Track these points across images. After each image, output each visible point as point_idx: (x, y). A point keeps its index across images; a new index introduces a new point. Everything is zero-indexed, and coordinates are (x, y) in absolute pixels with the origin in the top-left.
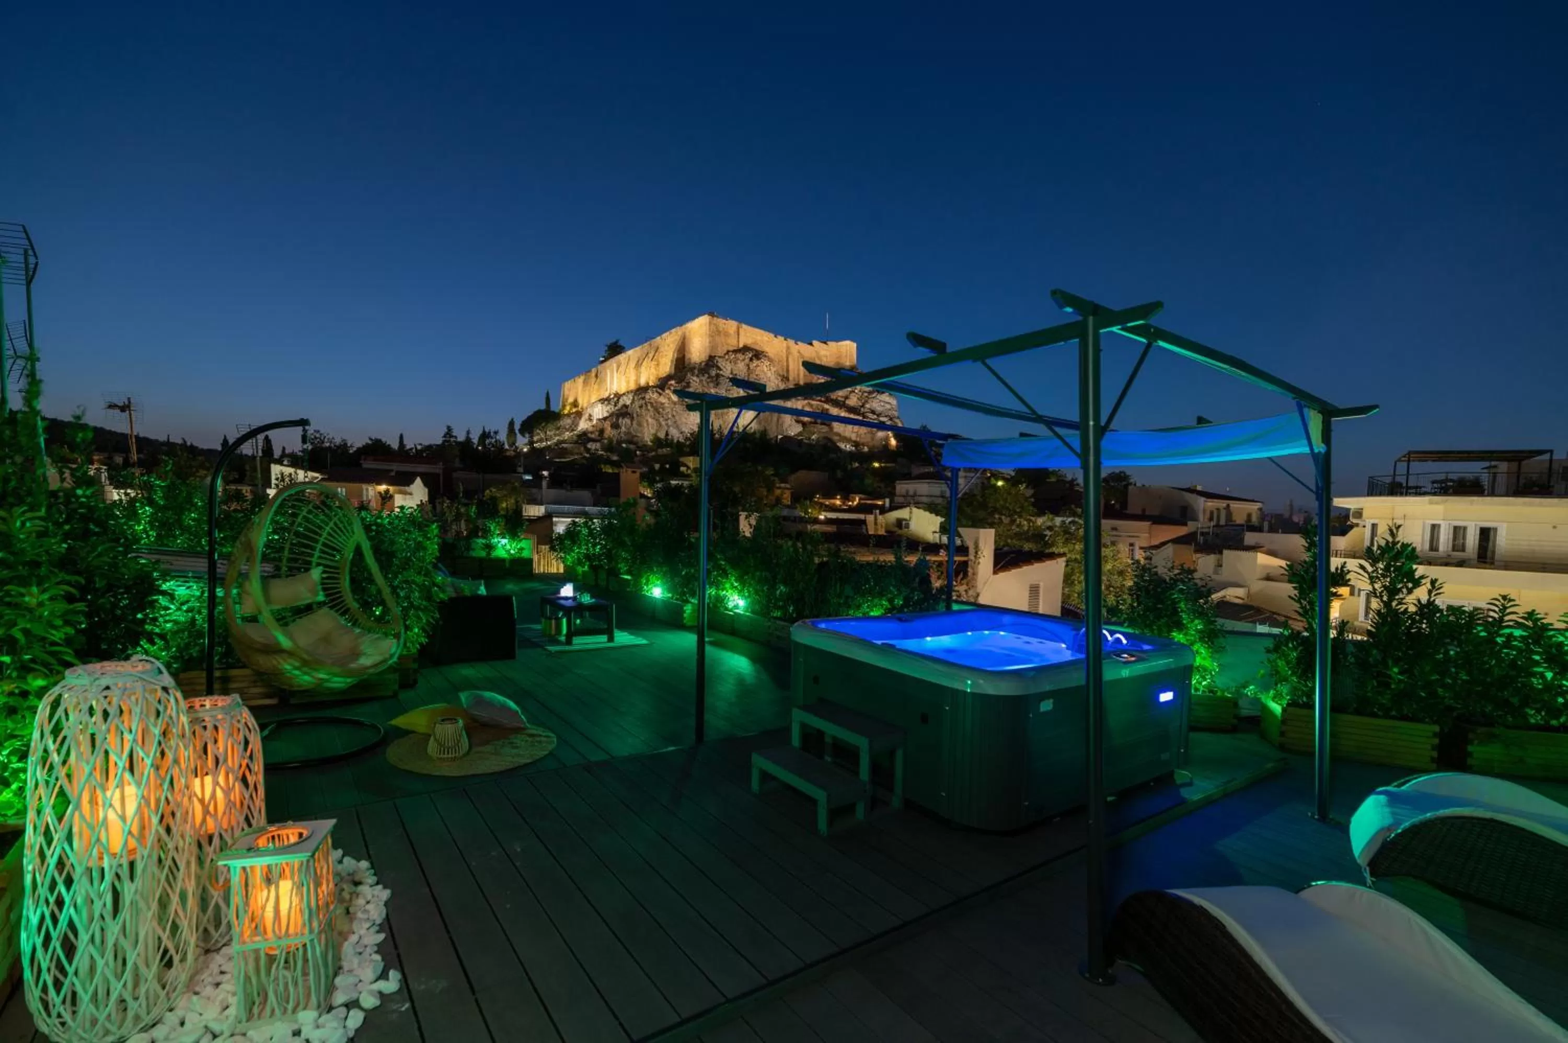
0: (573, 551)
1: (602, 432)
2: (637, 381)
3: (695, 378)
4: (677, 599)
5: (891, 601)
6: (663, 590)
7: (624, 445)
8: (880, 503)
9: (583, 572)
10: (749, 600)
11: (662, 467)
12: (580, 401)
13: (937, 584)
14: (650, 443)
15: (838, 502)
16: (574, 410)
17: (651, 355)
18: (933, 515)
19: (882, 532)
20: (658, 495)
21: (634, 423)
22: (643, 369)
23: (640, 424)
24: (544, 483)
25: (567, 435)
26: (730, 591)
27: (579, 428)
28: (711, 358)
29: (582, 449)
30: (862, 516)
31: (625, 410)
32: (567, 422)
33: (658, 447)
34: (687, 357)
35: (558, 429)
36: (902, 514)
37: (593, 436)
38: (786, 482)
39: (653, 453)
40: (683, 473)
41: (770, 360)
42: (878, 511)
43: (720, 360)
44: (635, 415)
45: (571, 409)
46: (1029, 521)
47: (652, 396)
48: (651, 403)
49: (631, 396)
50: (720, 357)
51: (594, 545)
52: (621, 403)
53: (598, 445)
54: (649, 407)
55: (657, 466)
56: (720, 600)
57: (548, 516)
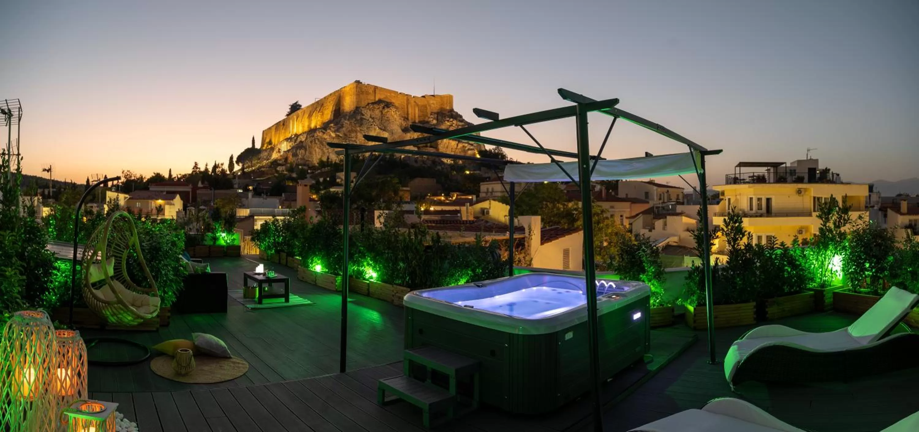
0: (265, 241)
1: (286, 159)
2: (309, 126)
3: (346, 122)
4: (331, 273)
5: (473, 271)
6: (323, 267)
7: (300, 167)
8: (470, 197)
9: (271, 254)
10: (379, 273)
11: (325, 180)
12: (273, 141)
13: (505, 256)
14: (317, 165)
15: (443, 198)
16: (269, 147)
17: (318, 109)
18: (504, 205)
19: (471, 218)
20: (322, 199)
21: (307, 152)
22: (313, 118)
23: (311, 153)
24: (250, 195)
25: (265, 162)
26: (367, 267)
27: (272, 158)
28: (357, 108)
29: (274, 171)
30: (458, 208)
31: (301, 144)
32: (264, 154)
33: (322, 167)
34: (341, 109)
35: (259, 159)
36: (484, 205)
37: (281, 162)
38: (407, 186)
39: (319, 171)
40: (338, 183)
41: (397, 108)
42: (468, 204)
43: (363, 109)
44: (307, 147)
45: (267, 146)
46: (564, 205)
47: (319, 134)
48: (318, 139)
49: (305, 136)
50: (363, 107)
51: (278, 237)
52: (299, 140)
53: (284, 167)
54: (317, 142)
55: (321, 180)
56: (360, 274)
57: (251, 217)
